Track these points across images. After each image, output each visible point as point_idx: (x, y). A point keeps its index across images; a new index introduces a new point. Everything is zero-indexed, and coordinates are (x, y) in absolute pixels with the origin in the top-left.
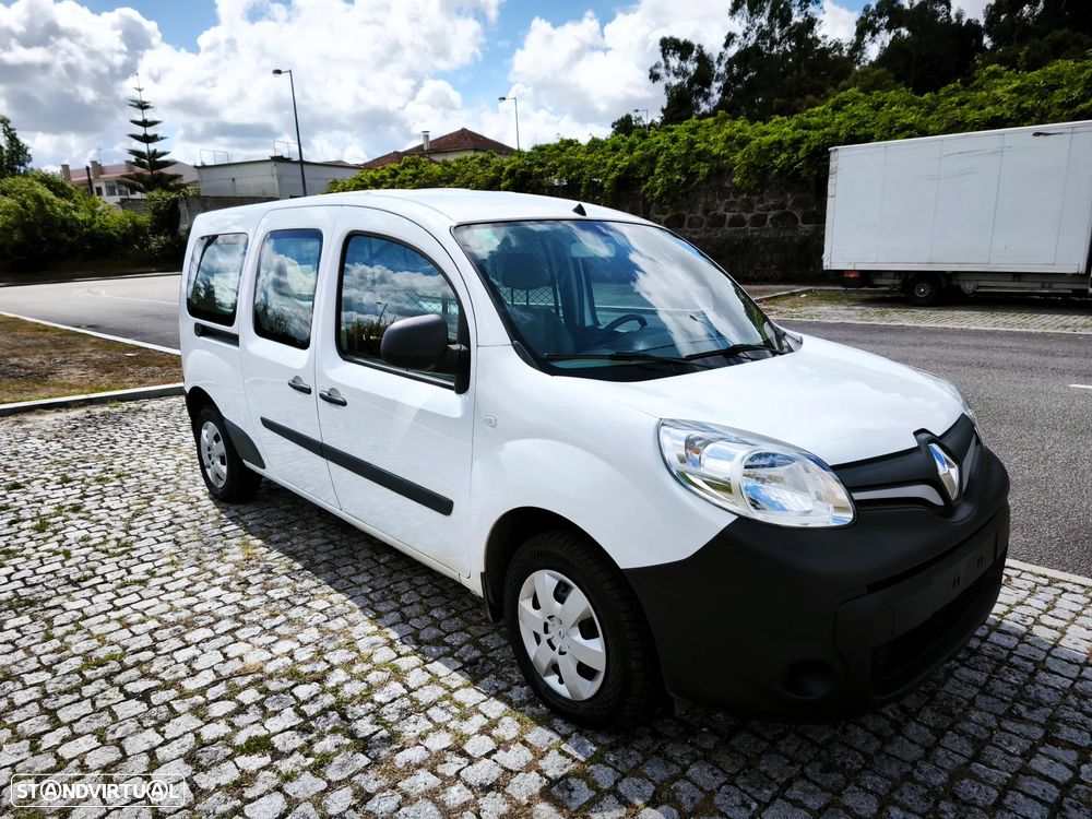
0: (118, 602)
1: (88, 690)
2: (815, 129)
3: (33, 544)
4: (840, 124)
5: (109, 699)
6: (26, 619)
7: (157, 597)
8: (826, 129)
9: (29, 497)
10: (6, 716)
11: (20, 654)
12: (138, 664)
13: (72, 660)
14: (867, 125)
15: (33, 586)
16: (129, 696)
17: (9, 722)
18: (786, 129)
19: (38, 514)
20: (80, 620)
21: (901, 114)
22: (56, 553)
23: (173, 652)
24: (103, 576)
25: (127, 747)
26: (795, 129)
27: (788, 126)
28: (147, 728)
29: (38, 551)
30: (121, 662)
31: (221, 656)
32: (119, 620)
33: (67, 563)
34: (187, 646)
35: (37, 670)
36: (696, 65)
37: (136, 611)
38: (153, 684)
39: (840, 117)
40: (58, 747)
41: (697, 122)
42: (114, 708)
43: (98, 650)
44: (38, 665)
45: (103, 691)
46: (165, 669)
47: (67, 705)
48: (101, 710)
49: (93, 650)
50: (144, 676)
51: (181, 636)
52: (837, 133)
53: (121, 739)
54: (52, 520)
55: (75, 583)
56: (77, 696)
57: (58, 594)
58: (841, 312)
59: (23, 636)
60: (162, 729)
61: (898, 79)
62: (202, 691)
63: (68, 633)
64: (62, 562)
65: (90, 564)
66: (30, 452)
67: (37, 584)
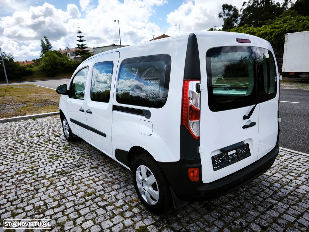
0: (91, 174)
1: (88, 204)
2: (277, 28)
3: (64, 154)
4: (286, 27)
5: (94, 207)
6: (66, 178)
7: (101, 173)
8: (281, 29)
9: (61, 139)
10: (65, 212)
11: (66, 190)
12: (100, 195)
13: (81, 193)
14: (295, 27)
15: (66, 167)
16: (100, 207)
17: (66, 214)
18: (267, 29)
19: (64, 145)
20: (81, 179)
21: (307, 23)
22: (71, 157)
23: (110, 192)
24: (85, 165)
25: (102, 226)
26: (270, 29)
27: (268, 28)
28: (107, 219)
29: (66, 156)
30: (95, 194)
31: (124, 195)
32: (92, 180)
33: (75, 160)
34: (113, 190)
35: (71, 196)
36: (233, 12)
37: (96, 177)
38: (106, 203)
39: (286, 25)
40: (82, 224)
41: (237, 28)
42: (96, 211)
43: (88, 190)
44: (72, 194)
45: (92, 204)
46: (109, 198)
47: (82, 209)
48: (92, 211)
49: (86, 190)
50: (103, 200)
51: (111, 187)
52: (285, 29)
53: (100, 223)
54: (68, 147)
55: (78, 167)
56: (84, 206)
57: (74, 170)
58: (289, 85)
59: (66, 184)
60: (112, 220)
61: (299, 13)
62: (121, 207)
63: (78, 183)
64: (73, 160)
65: (81, 161)
66: (59, 126)
67: (67, 167)
